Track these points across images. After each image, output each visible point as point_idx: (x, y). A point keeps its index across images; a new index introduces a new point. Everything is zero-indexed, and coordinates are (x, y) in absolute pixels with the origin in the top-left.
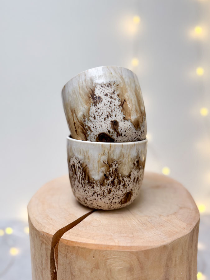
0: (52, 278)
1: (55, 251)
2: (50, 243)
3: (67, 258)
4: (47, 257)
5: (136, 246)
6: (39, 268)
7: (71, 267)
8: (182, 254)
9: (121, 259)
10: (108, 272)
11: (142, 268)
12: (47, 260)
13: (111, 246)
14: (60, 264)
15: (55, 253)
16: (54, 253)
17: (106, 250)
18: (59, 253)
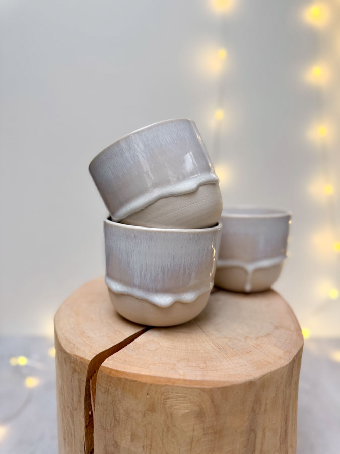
0: (85, 422)
1: (92, 384)
2: (86, 372)
3: (109, 395)
4: (80, 392)
5: (210, 381)
6: (68, 407)
7: (114, 408)
8: (276, 394)
9: (187, 399)
10: (167, 417)
11: (217, 414)
12: (80, 396)
13: (175, 379)
14: (98, 403)
16: (91, 387)
17: (166, 385)
18: (98, 388)
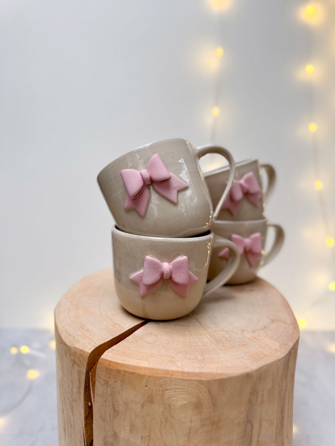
0: (85, 413)
1: (92, 376)
2: (85, 364)
3: (109, 386)
4: (80, 384)
5: (207, 373)
6: (68, 398)
7: (113, 399)
8: (273, 386)
9: (185, 390)
10: (166, 409)
11: (214, 405)
12: (80, 388)
13: (172, 371)
14: (98, 394)
15: (92, 379)
16: (90, 379)
17: (165, 377)
18: (97, 379)
